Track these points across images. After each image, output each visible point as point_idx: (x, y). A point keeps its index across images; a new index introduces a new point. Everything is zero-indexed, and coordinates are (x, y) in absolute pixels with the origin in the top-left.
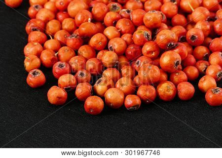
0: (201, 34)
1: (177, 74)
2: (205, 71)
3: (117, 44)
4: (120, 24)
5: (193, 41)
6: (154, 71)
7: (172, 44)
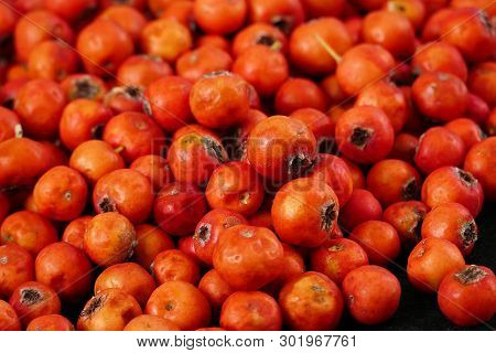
0: (383, 120)
1: (334, 249)
2: (418, 230)
3: (122, 189)
4: (117, 131)
5: (362, 148)
6: (265, 242)
7: (302, 156)
